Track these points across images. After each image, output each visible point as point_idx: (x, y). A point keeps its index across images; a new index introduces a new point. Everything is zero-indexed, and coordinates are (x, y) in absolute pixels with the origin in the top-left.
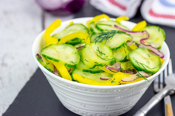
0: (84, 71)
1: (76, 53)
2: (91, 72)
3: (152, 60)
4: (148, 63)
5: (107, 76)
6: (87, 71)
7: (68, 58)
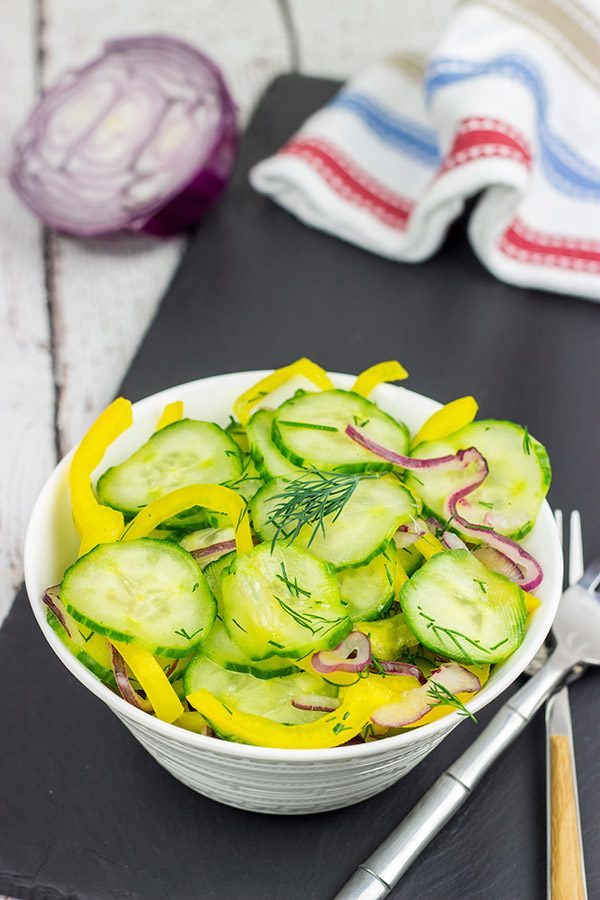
0: (230, 666)
1: (197, 585)
2: (258, 674)
3: (492, 603)
4: (478, 619)
5: (318, 693)
6: (242, 669)
7: (165, 610)
